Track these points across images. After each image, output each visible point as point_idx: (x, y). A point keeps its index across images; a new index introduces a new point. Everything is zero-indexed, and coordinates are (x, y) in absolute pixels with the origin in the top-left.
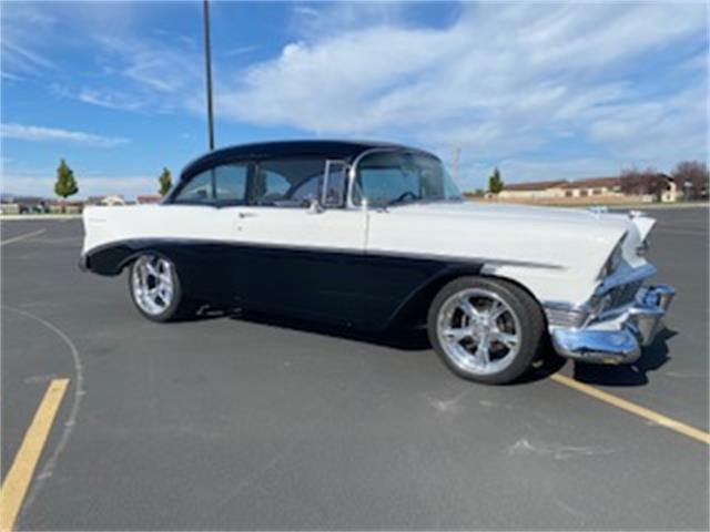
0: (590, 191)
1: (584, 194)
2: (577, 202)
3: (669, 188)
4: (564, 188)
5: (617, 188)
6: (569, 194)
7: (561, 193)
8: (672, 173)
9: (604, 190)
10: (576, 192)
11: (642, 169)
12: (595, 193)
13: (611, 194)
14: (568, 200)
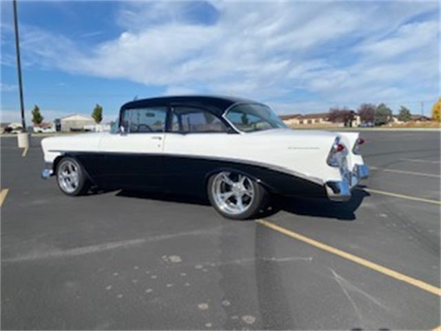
0: (313, 121)
1: (310, 122)
2: (306, 127)
3: (355, 119)
4: (299, 119)
5: (327, 119)
6: (301, 123)
7: (296, 121)
8: (358, 110)
9: (321, 120)
10: (306, 121)
11: (341, 108)
12: (316, 121)
13: (324, 122)
14: (301, 126)
